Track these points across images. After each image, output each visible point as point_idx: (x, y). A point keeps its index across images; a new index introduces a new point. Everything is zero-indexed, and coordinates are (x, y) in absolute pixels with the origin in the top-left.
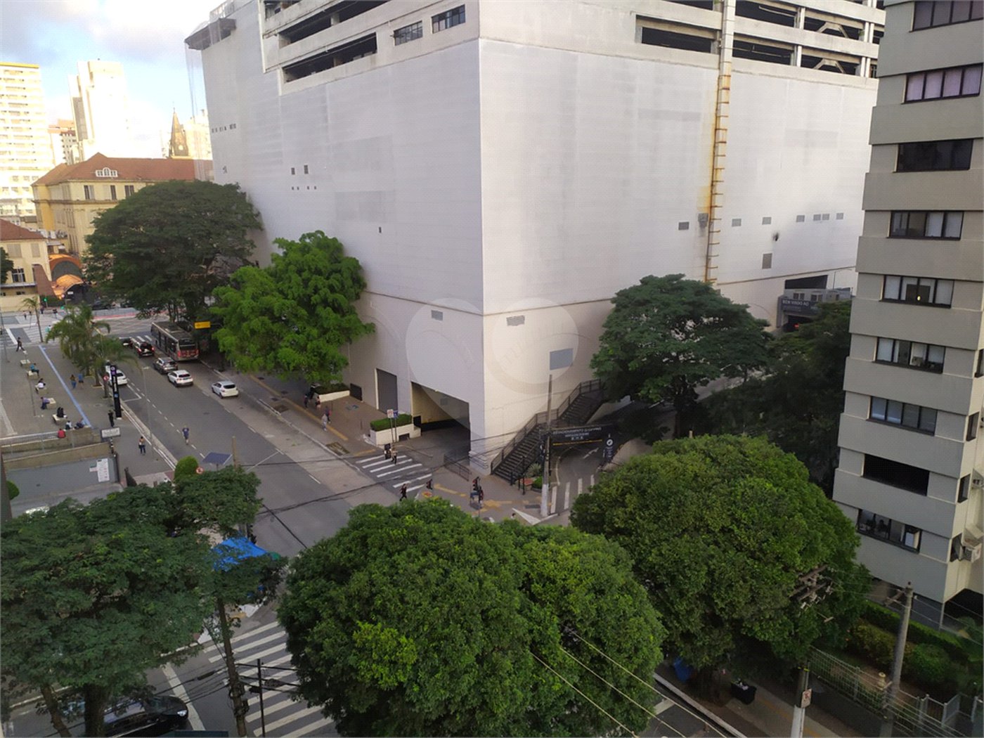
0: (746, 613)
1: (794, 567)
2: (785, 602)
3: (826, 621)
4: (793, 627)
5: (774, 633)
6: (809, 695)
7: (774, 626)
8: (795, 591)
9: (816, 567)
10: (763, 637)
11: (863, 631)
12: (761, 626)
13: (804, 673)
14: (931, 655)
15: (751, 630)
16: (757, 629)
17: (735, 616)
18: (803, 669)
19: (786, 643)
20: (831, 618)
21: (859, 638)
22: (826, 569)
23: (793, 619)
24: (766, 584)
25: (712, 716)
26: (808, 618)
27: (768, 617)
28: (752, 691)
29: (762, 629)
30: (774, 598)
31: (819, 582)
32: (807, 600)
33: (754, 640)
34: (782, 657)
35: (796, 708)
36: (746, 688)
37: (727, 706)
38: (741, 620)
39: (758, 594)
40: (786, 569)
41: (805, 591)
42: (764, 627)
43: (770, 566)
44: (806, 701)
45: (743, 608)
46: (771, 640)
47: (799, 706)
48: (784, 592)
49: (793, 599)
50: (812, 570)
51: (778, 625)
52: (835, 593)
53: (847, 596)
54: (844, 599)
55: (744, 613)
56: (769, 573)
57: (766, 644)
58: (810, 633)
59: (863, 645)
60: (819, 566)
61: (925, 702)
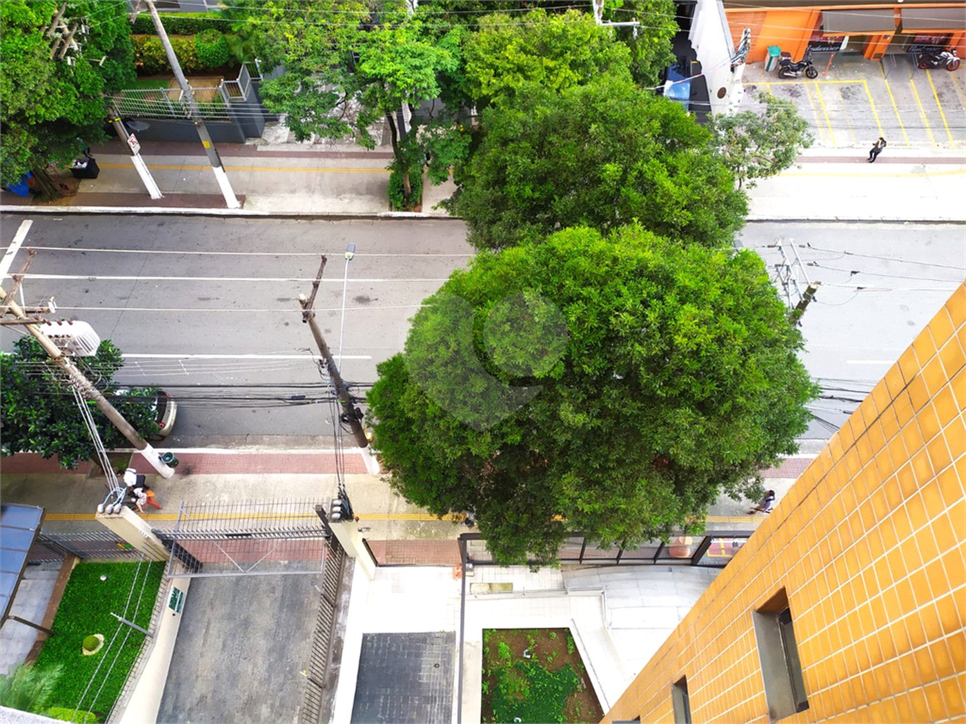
0: (22, 102)
1: (33, 25)
2: (48, 69)
3: (101, 64)
4: (74, 88)
5: (61, 105)
6: (134, 140)
7: (56, 98)
8: (53, 51)
9: (56, 11)
10: (53, 116)
11: (149, 49)
12: (44, 106)
13: (118, 123)
14: (209, 41)
15: (37, 116)
16: (42, 111)
17: (11, 112)
18: (113, 120)
19: (79, 108)
20: (104, 58)
21: (151, 56)
22: (67, 7)
23: (71, 80)
24: (18, 59)
25: (72, 209)
26: (83, 70)
27: (43, 93)
28: (92, 163)
29: (47, 109)
30: (36, 69)
31: (70, 28)
32: (70, 52)
33: (47, 123)
34: (86, 123)
35: (132, 158)
36: (85, 165)
37: (79, 191)
38: (21, 112)
39: (18, 75)
40: (27, 30)
41: (62, 44)
42: (48, 106)
43: (8, 37)
44: (136, 147)
45: (12, 100)
46: (63, 114)
47: (133, 155)
48: (42, 58)
49: (57, 59)
50: (54, 18)
51: (59, 96)
52: (91, 30)
53: (105, 27)
54: (104, 31)
55: (17, 104)
56: (12, 46)
57: (61, 121)
58: (94, 85)
59: (157, 61)
60: (59, 8)
61: (223, 87)
